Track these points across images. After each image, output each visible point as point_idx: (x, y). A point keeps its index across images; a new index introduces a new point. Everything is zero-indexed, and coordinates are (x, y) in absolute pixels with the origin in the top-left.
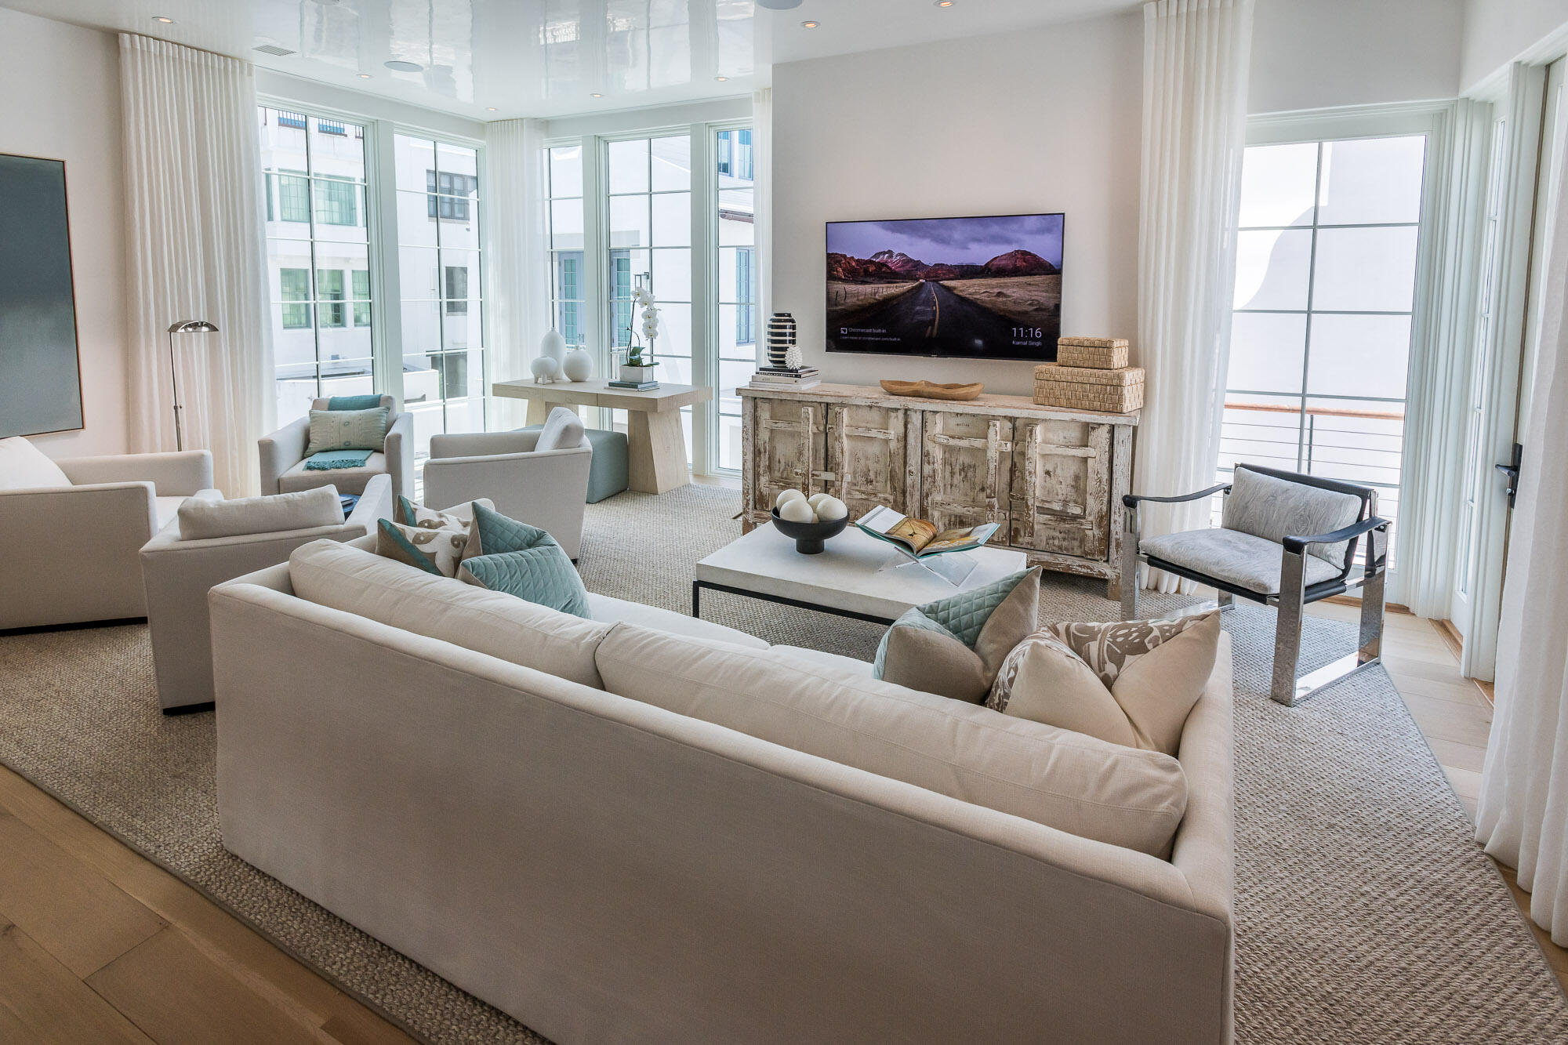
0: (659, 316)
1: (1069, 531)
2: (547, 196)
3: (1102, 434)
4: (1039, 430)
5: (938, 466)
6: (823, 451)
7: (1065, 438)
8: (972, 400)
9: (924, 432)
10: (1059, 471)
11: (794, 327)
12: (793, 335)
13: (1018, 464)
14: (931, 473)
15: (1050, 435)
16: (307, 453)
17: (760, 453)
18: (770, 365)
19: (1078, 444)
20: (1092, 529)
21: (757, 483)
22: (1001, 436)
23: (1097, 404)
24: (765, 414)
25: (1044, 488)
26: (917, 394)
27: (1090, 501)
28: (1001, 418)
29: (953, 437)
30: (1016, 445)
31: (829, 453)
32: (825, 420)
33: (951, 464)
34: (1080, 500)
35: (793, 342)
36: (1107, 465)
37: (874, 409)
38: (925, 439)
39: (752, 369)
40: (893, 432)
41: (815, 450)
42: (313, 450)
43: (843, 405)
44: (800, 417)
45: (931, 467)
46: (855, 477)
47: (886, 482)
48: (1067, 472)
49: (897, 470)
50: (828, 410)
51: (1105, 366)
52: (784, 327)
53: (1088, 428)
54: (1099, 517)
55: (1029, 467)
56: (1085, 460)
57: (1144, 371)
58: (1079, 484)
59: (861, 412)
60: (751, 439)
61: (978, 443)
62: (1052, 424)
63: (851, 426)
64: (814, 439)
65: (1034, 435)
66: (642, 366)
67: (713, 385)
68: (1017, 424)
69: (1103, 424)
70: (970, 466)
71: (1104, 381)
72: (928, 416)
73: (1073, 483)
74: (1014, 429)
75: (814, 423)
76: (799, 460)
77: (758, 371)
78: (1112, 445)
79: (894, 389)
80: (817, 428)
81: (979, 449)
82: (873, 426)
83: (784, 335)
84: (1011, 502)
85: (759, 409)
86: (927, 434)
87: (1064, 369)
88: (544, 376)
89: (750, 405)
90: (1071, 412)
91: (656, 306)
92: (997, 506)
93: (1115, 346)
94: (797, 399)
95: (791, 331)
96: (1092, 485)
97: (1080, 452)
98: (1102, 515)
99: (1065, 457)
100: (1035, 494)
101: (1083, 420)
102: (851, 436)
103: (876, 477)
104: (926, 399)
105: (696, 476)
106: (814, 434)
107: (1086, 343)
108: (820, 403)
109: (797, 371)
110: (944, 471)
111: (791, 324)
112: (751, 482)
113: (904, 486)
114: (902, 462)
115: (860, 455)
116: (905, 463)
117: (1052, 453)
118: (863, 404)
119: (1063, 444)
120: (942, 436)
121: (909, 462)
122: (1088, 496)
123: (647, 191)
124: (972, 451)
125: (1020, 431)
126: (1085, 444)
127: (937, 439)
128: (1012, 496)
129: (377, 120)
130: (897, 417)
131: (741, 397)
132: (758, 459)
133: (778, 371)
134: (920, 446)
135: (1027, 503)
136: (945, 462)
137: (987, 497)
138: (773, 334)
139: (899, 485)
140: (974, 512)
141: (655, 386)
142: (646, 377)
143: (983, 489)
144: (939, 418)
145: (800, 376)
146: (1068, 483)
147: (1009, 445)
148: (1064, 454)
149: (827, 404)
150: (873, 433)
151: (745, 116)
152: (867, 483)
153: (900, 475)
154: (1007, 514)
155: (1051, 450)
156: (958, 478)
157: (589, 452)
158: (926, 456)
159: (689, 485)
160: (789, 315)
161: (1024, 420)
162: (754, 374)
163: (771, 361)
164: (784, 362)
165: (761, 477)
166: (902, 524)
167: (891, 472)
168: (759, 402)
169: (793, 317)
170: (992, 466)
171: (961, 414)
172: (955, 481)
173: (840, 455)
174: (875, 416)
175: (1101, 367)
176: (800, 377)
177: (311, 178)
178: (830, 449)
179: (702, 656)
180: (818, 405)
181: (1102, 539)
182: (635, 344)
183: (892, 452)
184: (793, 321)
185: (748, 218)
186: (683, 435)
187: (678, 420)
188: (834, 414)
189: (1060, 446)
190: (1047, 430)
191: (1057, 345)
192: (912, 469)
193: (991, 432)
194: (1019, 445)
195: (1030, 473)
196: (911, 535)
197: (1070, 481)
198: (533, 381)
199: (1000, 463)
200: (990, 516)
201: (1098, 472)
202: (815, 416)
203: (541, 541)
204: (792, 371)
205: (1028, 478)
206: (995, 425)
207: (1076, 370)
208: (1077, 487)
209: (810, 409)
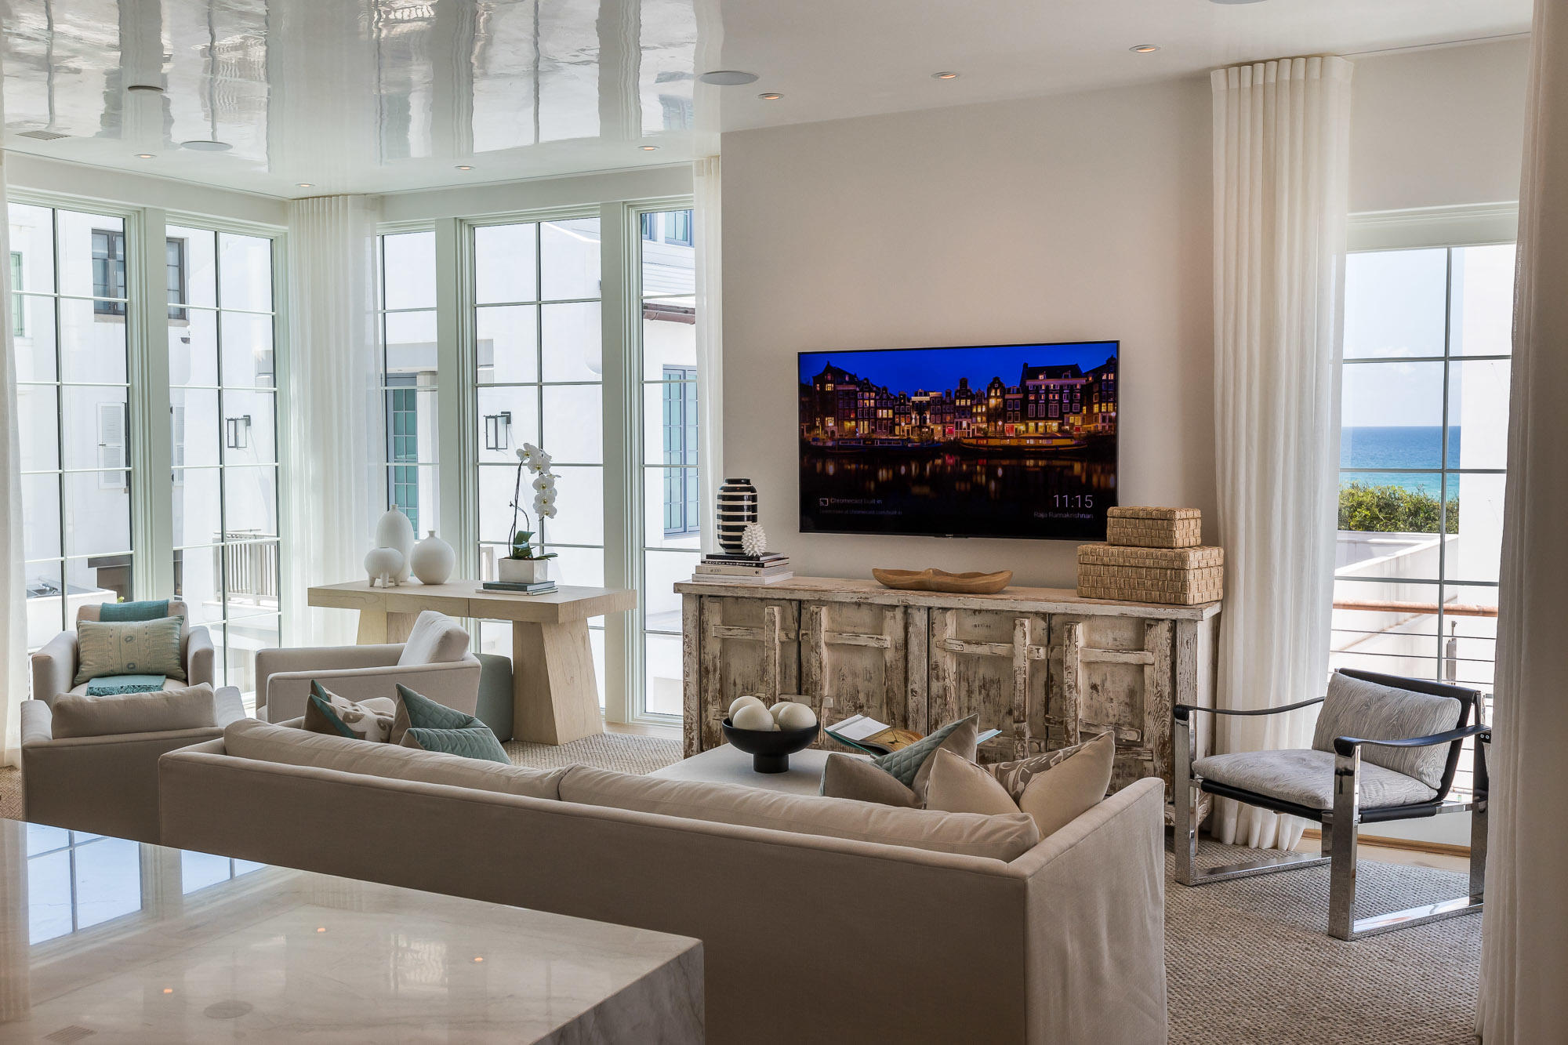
0: (558, 484)
1: (1124, 765)
2: (380, 307)
3: (1162, 632)
4: (1080, 630)
5: (951, 682)
6: (794, 667)
7: (1115, 640)
8: (996, 593)
9: (931, 637)
10: (1108, 684)
11: (754, 499)
12: (753, 508)
13: (1055, 677)
14: (941, 692)
15: (1096, 637)
16: (78, 679)
17: (707, 671)
18: (721, 551)
19: (1134, 647)
20: (1152, 760)
21: (704, 715)
22: (1032, 639)
23: (1155, 594)
24: (714, 619)
25: (1089, 707)
26: (921, 587)
27: (1150, 724)
28: (1031, 615)
29: (968, 642)
30: (1052, 651)
31: (804, 670)
32: (796, 625)
33: (968, 680)
34: (1136, 723)
35: (753, 519)
36: (1169, 674)
37: (862, 606)
38: (932, 646)
39: (697, 559)
40: (888, 638)
41: (784, 667)
42: (87, 675)
43: (820, 603)
44: (762, 622)
45: (941, 683)
46: (839, 702)
47: (881, 707)
48: (1118, 685)
49: (896, 689)
50: (800, 610)
51: (1166, 545)
52: (741, 498)
53: (1144, 625)
54: (1160, 743)
55: (1068, 679)
56: (1141, 668)
57: (1222, 551)
58: (1134, 699)
59: (846, 612)
60: (695, 653)
61: (1002, 649)
62: (1098, 622)
63: (833, 631)
64: (782, 650)
65: (1073, 636)
66: (532, 559)
67: (637, 587)
68: (1053, 622)
69: (1163, 620)
70: (992, 681)
71: (1164, 564)
72: (935, 614)
73: (1128, 700)
74: (1049, 630)
75: (783, 629)
76: (762, 680)
77: (705, 558)
78: (1174, 647)
79: (891, 581)
80: (787, 635)
81: (1003, 658)
82: (862, 630)
83: (741, 508)
84: (1047, 728)
85: (706, 612)
86: (935, 639)
87: (1115, 549)
88: (384, 577)
89: (693, 606)
90: (1120, 605)
91: (553, 470)
92: (1028, 735)
93: (1178, 517)
94: (759, 596)
95: (750, 503)
96: (1150, 700)
97: (1133, 658)
98: (1164, 740)
99: (1117, 664)
100: (1076, 715)
101: (1136, 615)
102: (832, 645)
103: (868, 701)
104: (934, 593)
105: (610, 724)
106: (782, 643)
107: (1141, 514)
108: (790, 600)
109: (758, 558)
110: (958, 689)
111: (749, 493)
112: (695, 713)
113: (905, 712)
114: (901, 677)
115: (845, 671)
116: (906, 679)
117: (1098, 660)
118: (848, 600)
119: (1114, 647)
120: (954, 642)
121: (911, 678)
122: (1146, 717)
123: (534, 299)
124: (994, 660)
125: (1056, 631)
126: (1140, 648)
127: (948, 646)
128: (1048, 720)
129: (145, 208)
130: (894, 617)
131: (681, 595)
132: (705, 681)
133: (733, 558)
134: (925, 655)
135: (1066, 727)
136: (960, 677)
137: (1015, 722)
138: (725, 508)
139: (898, 711)
140: (999, 744)
141: (551, 587)
142: (538, 576)
143: (1010, 712)
144: (950, 619)
145: (763, 564)
146: (1121, 699)
147: (1042, 651)
148: (1114, 660)
149: (800, 602)
150: (863, 640)
151: (683, 193)
152: (855, 710)
153: (899, 697)
154: (1042, 744)
155: (1096, 656)
156: (977, 699)
157: (478, 667)
158: (934, 669)
159: (603, 735)
160: (748, 482)
161: (1062, 617)
162: (699, 564)
163: (723, 546)
164: (740, 547)
165: (710, 707)
166: (884, 732)
167: (887, 692)
168: (706, 601)
169: (753, 484)
170: (1020, 679)
171: (980, 611)
172: (974, 703)
173: (818, 671)
174: (865, 616)
175: (1160, 545)
176: (763, 567)
177: (60, 296)
178: (804, 663)
179: (657, 784)
180: (788, 604)
181: (1165, 773)
182: (522, 527)
183: (888, 665)
184: (752, 490)
185: (684, 315)
186: (592, 661)
187: (585, 639)
188: (809, 616)
189: (1107, 650)
190: (1091, 630)
191: (1107, 517)
192: (916, 687)
193: (1018, 633)
194: (1055, 650)
195: (1070, 687)
196: (892, 743)
197: (1123, 697)
198: (368, 584)
199: (1032, 676)
200: (1019, 748)
201: (1158, 684)
202: (783, 619)
203: (472, 724)
204: (751, 558)
205: (1067, 694)
206: (1022, 625)
207: (1129, 549)
208: (1132, 706)
209: (776, 609)
